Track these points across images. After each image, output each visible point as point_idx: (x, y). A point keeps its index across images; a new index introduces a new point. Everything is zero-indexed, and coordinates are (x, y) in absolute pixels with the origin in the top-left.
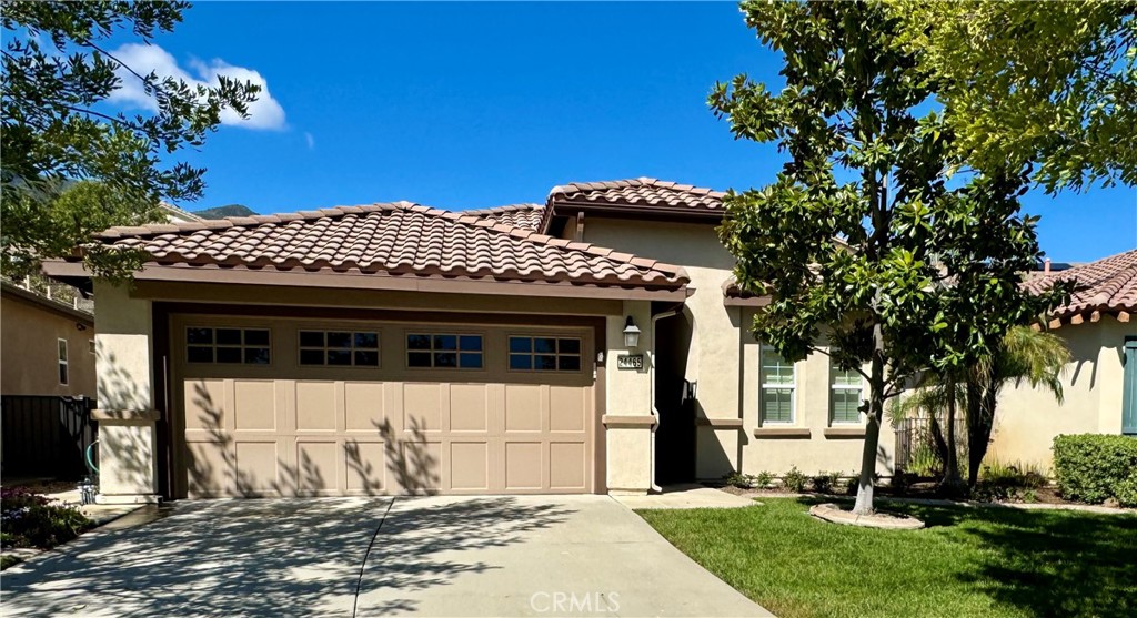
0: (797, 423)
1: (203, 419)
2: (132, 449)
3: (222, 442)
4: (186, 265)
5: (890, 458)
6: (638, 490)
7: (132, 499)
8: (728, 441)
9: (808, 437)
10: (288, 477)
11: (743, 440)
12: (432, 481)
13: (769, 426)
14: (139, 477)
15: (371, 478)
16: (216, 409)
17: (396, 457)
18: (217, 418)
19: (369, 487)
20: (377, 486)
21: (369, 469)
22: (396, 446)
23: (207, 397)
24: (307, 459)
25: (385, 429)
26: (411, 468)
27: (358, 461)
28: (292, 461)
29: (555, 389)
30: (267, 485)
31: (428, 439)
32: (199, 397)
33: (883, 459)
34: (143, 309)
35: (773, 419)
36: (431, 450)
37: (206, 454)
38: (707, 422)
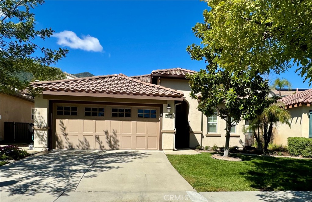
0: (218, 133)
1: (61, 129)
2: (43, 136)
3: (66, 135)
4: (57, 91)
5: (243, 143)
6: (170, 150)
7: (42, 149)
8: (198, 137)
9: (220, 136)
10: (81, 144)
11: (202, 137)
12: (117, 146)
13: (210, 133)
14: (44, 143)
15: (102, 145)
16: (65, 127)
17: (109, 140)
18: (65, 129)
19: (101, 147)
20: (103, 147)
21: (102, 143)
22: (109, 137)
23: (63, 123)
24: (86, 140)
25: (107, 133)
26: (113, 143)
27: (99, 140)
28: (82, 140)
29: (149, 123)
30: (76, 146)
31: (117, 135)
32: (61, 124)
33: (241, 143)
34: (46, 101)
35: (211, 131)
36: (118, 138)
37: (62, 138)
38: (193, 132)
